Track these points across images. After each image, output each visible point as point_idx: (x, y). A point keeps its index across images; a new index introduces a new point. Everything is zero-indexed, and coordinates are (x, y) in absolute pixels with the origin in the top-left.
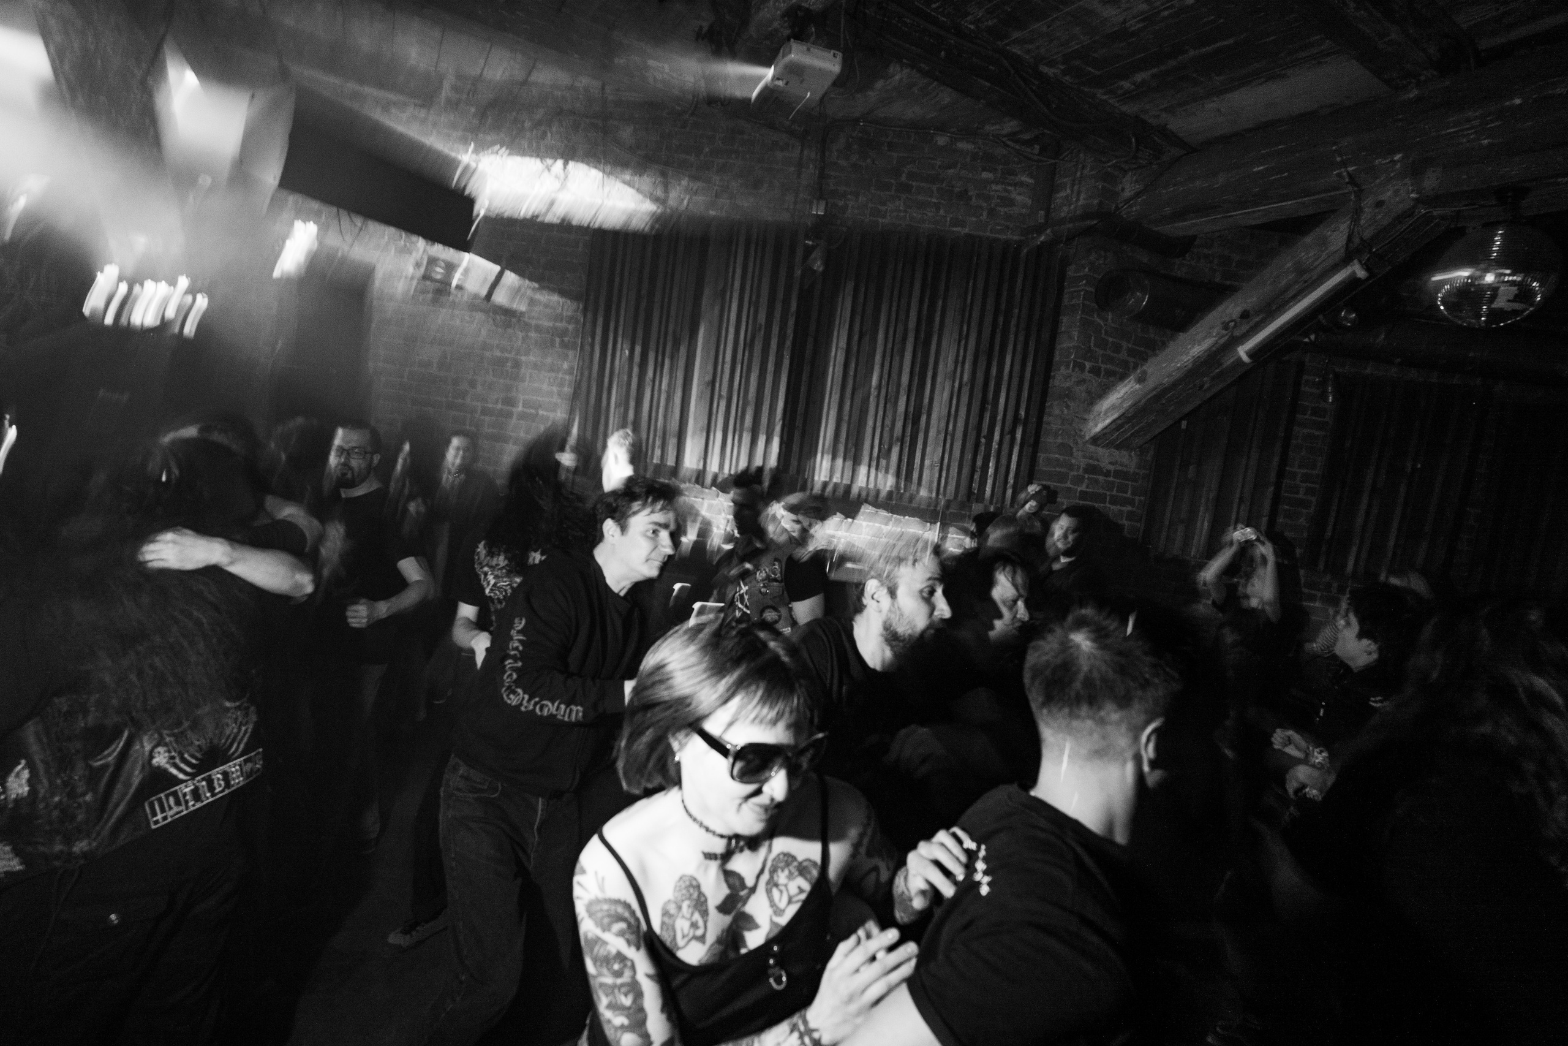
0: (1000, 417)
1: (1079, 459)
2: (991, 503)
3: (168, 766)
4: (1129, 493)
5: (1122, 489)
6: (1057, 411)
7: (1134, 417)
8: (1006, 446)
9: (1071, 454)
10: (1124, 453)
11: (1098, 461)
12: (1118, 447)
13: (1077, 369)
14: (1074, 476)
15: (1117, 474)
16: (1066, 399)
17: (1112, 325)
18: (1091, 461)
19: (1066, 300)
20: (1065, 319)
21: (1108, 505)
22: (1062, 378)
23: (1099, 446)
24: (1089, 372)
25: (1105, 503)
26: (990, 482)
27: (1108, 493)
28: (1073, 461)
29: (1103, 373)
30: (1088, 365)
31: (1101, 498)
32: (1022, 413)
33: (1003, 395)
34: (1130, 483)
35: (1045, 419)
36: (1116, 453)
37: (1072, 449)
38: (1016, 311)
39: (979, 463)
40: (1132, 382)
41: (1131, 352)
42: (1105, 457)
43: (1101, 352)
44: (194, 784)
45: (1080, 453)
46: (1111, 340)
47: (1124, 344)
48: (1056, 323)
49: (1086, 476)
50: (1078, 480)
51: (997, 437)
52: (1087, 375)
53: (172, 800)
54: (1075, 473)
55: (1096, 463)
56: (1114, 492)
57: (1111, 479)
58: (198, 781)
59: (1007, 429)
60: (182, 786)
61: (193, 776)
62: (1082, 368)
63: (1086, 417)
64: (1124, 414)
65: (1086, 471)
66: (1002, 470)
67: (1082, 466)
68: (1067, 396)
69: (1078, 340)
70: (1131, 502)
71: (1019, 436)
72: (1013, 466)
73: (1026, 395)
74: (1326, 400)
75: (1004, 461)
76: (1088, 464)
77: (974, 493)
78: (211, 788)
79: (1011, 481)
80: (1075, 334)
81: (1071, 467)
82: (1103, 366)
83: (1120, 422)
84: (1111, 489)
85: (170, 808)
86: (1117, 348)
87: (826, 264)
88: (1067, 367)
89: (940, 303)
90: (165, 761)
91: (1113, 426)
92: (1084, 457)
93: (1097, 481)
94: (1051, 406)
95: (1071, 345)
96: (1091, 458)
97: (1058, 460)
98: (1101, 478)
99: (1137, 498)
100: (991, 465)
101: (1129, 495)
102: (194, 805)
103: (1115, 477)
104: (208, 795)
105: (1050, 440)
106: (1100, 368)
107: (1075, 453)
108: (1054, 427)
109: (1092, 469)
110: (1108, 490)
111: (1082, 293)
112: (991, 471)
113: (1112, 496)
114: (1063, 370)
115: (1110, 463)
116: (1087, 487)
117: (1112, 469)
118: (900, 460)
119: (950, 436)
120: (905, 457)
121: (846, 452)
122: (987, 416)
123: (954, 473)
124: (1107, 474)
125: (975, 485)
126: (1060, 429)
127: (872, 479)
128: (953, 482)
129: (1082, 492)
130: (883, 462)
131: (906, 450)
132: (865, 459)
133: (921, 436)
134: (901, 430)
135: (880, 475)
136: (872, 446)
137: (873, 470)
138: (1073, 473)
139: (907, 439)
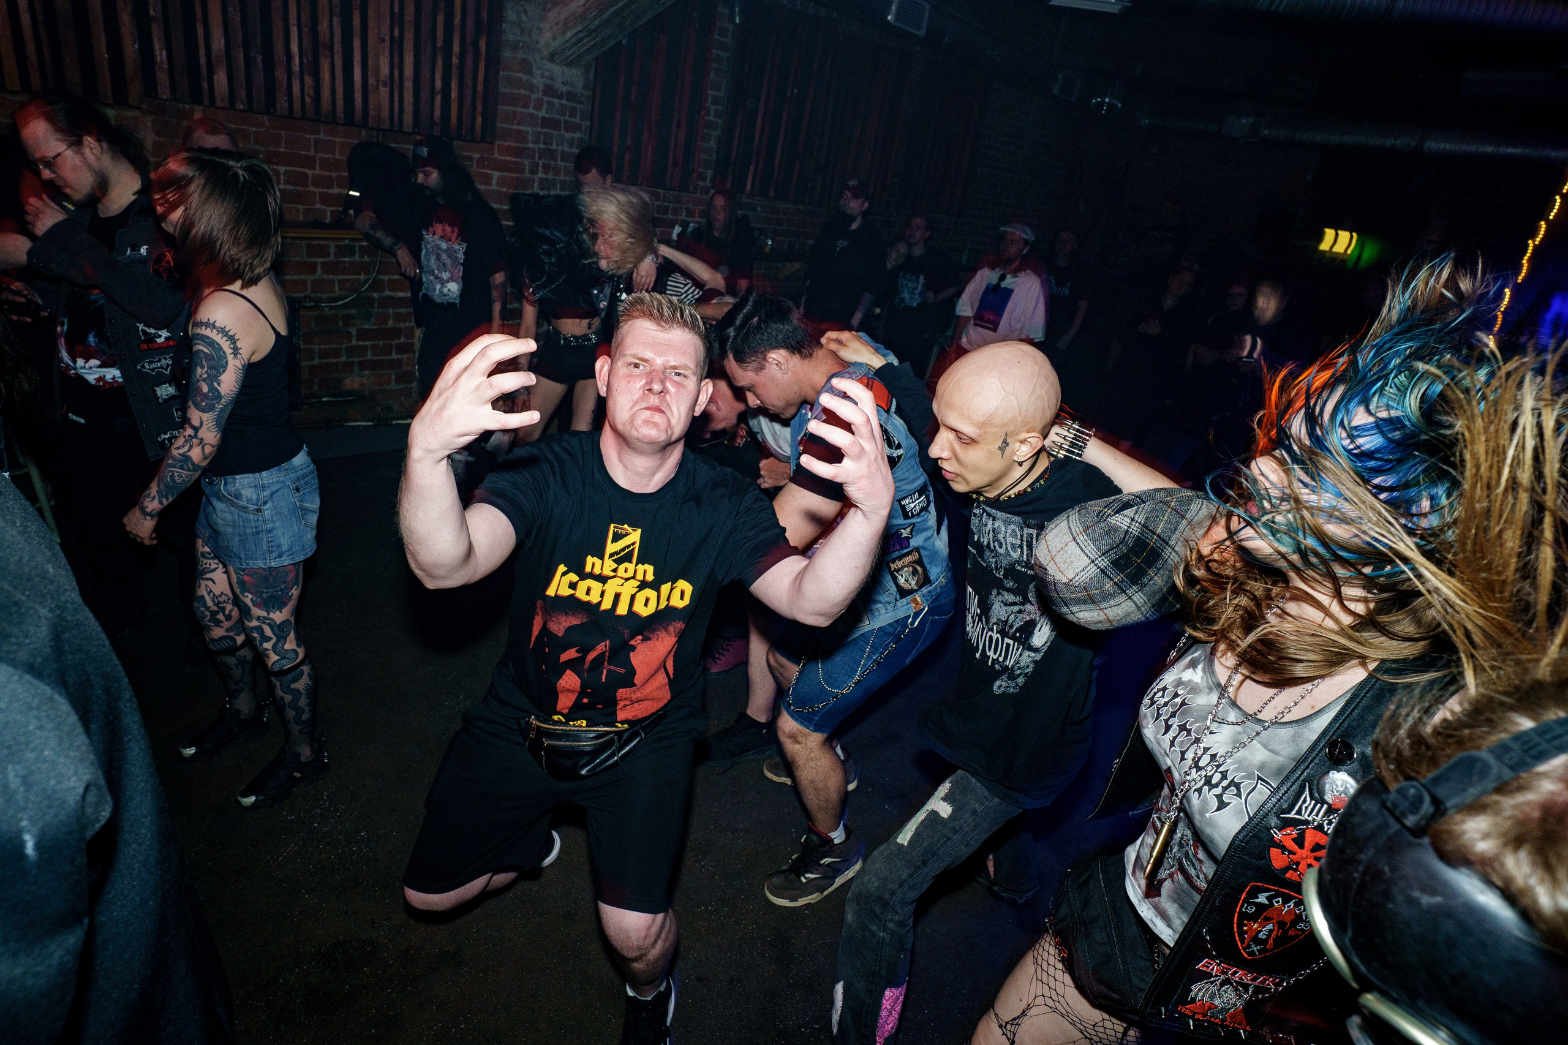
0: (456, 21)
1: (538, 79)
4: (578, 117)
5: (573, 113)
6: (514, 17)
8: (469, 61)
9: (532, 73)
10: (575, 71)
11: (553, 81)
12: (569, 64)
14: (535, 99)
15: (568, 95)
18: (548, 82)
21: (563, 132)
23: (554, 62)
25: (560, 130)
26: (454, 107)
27: (562, 118)
28: (534, 81)
34: (578, 106)
35: (503, 27)
36: (566, 70)
37: (531, 65)
39: (438, 84)
42: (559, 75)
45: (540, 72)
49: (545, 99)
50: (538, 106)
51: (456, 49)
54: (536, 96)
55: (552, 83)
56: (567, 117)
57: (564, 102)
59: (468, 39)
63: (542, 26)
65: (544, 93)
66: (469, 93)
67: (541, 86)
70: (579, 128)
71: (483, 49)
72: (480, 87)
74: (733, 21)
75: (468, 80)
76: (545, 85)
77: (437, 123)
79: (479, 107)
81: (531, 88)
84: (564, 115)
92: (542, 76)
93: (553, 105)
94: (508, 10)
96: (548, 77)
97: (521, 80)
98: (556, 101)
99: (584, 123)
100: (453, 86)
101: (577, 120)
103: (568, 100)
105: (510, 54)
107: (535, 71)
108: (511, 37)
109: (549, 90)
110: (562, 115)
112: (454, 94)
113: (565, 122)
115: (563, 83)
116: (546, 112)
117: (564, 89)
118: (333, 77)
119: (396, 47)
120: (339, 73)
121: (249, 62)
122: (440, 19)
123: (409, 98)
124: (560, 97)
125: (437, 113)
126: (520, 41)
127: (297, 105)
128: (409, 107)
129: (543, 119)
130: (308, 80)
131: (338, 63)
132: (280, 74)
133: (357, 44)
134: (327, 32)
135: (308, 100)
136: (289, 56)
137: (296, 90)
138: (534, 96)
139: (337, 47)
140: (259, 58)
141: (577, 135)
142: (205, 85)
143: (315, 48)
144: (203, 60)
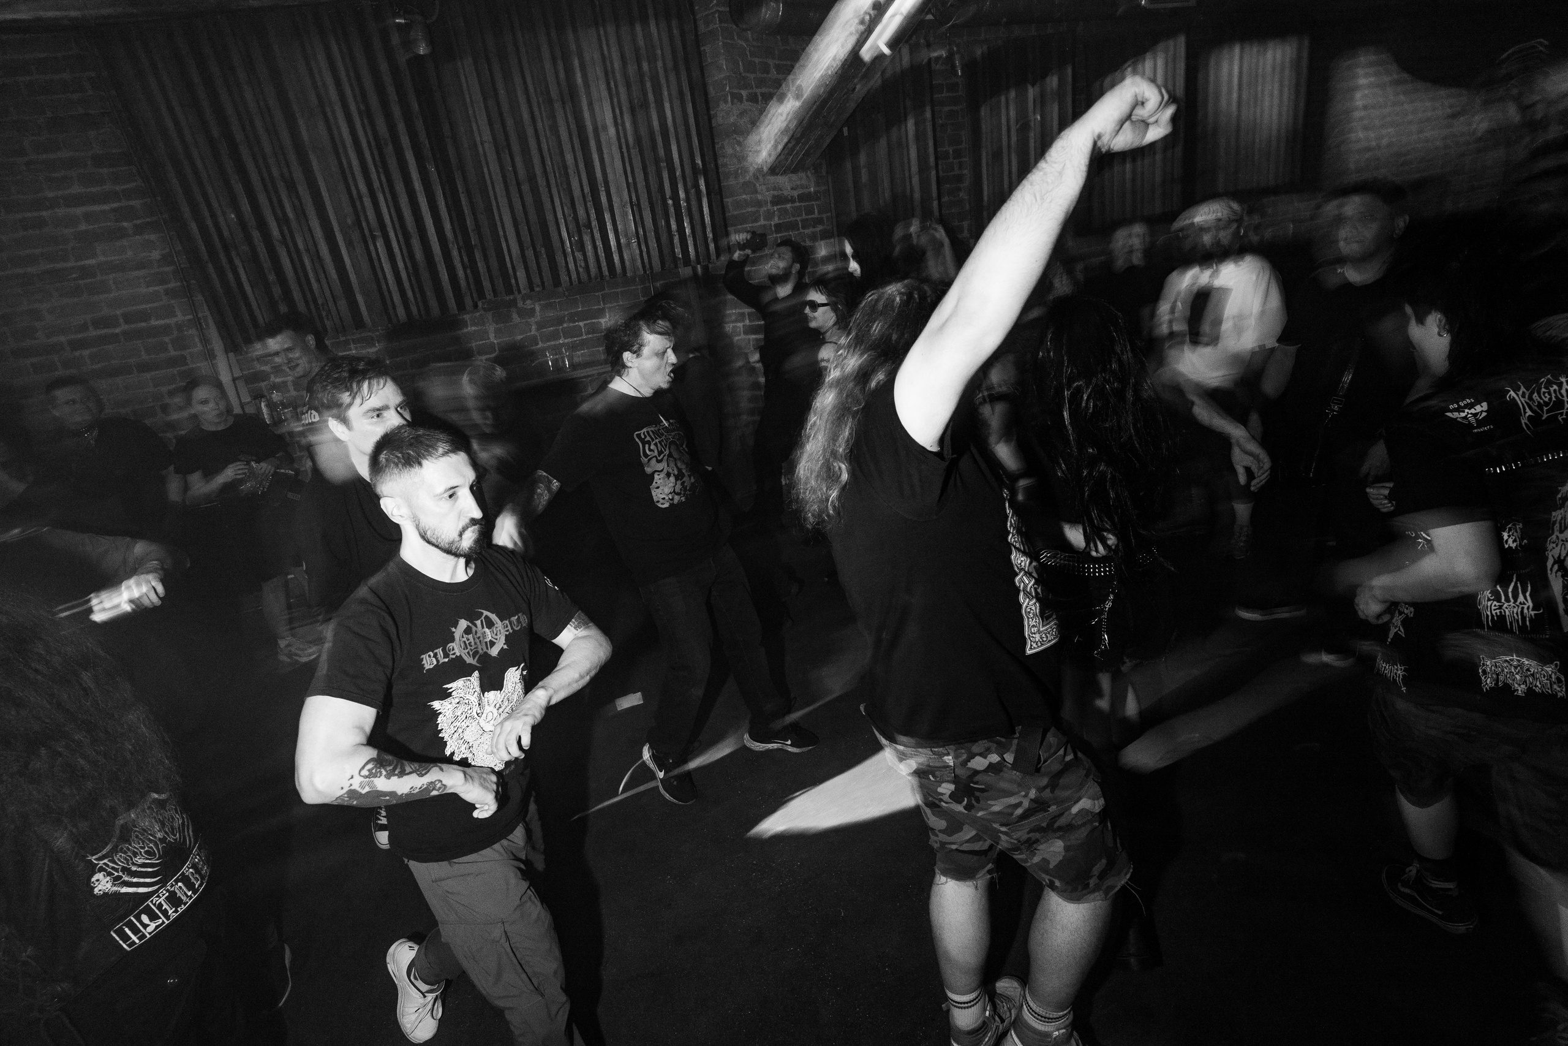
0: (678, 173)
1: (765, 194)
2: (698, 262)
3: (115, 889)
4: (817, 212)
5: (810, 211)
6: (730, 151)
7: (803, 135)
8: (694, 203)
9: (756, 192)
10: (802, 175)
11: (781, 190)
12: (795, 171)
13: (735, 101)
14: (764, 211)
15: (802, 198)
16: (735, 136)
17: (755, 43)
18: (776, 193)
19: (702, 28)
20: (707, 49)
21: (802, 231)
22: (726, 113)
23: (777, 174)
24: (747, 101)
25: (798, 229)
26: (690, 242)
27: (798, 219)
28: (760, 197)
29: (760, 98)
30: (744, 93)
31: (793, 226)
32: (699, 162)
33: (674, 148)
34: (814, 203)
35: (720, 162)
36: (794, 177)
37: (755, 185)
38: (659, 52)
39: (674, 226)
40: (791, 100)
41: (779, 68)
42: (786, 183)
43: (752, 76)
44: (168, 891)
45: (764, 187)
46: (757, 60)
47: (771, 62)
48: (700, 55)
49: (775, 208)
50: (770, 214)
51: (682, 195)
52: (747, 105)
53: (145, 918)
54: (765, 209)
55: (780, 192)
56: (804, 216)
57: (798, 204)
58: (172, 886)
59: (689, 184)
60: (154, 898)
61: (163, 883)
62: (741, 100)
63: (758, 149)
64: (793, 136)
65: (774, 203)
66: (698, 228)
67: (769, 199)
68: (735, 132)
69: (727, 69)
70: (819, 221)
71: (703, 187)
72: (707, 219)
73: (696, 141)
74: (956, 74)
75: (696, 216)
76: (774, 197)
77: (679, 258)
78: (190, 885)
79: (710, 235)
80: (723, 63)
81: (759, 204)
82: (758, 91)
83: (790, 145)
84: (800, 215)
85: (145, 926)
86: (766, 69)
87: (431, 42)
88: (726, 102)
89: (576, 62)
90: (109, 885)
91: (786, 151)
92: (768, 190)
93: (786, 210)
94: (723, 147)
95: (722, 76)
96: (774, 189)
97: (746, 200)
98: (789, 206)
99: (824, 216)
100: (685, 225)
101: (816, 215)
102: (176, 911)
103: (800, 201)
104: (190, 893)
105: (732, 182)
106: (756, 94)
107: (759, 188)
108: (731, 168)
109: (778, 200)
110: (798, 216)
111: (717, 15)
112: (688, 231)
113: (802, 221)
114: (723, 106)
115: (792, 189)
116: (779, 219)
117: (795, 193)
118: (595, 247)
119: (636, 207)
120: (599, 243)
121: (537, 256)
122: (665, 175)
123: (653, 244)
124: (793, 201)
125: (678, 250)
126: (738, 169)
127: (574, 276)
128: (655, 253)
129: (776, 226)
130: (579, 255)
131: (597, 235)
132: (559, 258)
133: (607, 216)
134: (585, 216)
135: (581, 270)
136: (562, 242)
137: (571, 266)
138: (762, 210)
139: (594, 223)
140: (543, 250)
141: (820, 228)
142: (513, 281)
143: (579, 228)
144: (509, 265)
